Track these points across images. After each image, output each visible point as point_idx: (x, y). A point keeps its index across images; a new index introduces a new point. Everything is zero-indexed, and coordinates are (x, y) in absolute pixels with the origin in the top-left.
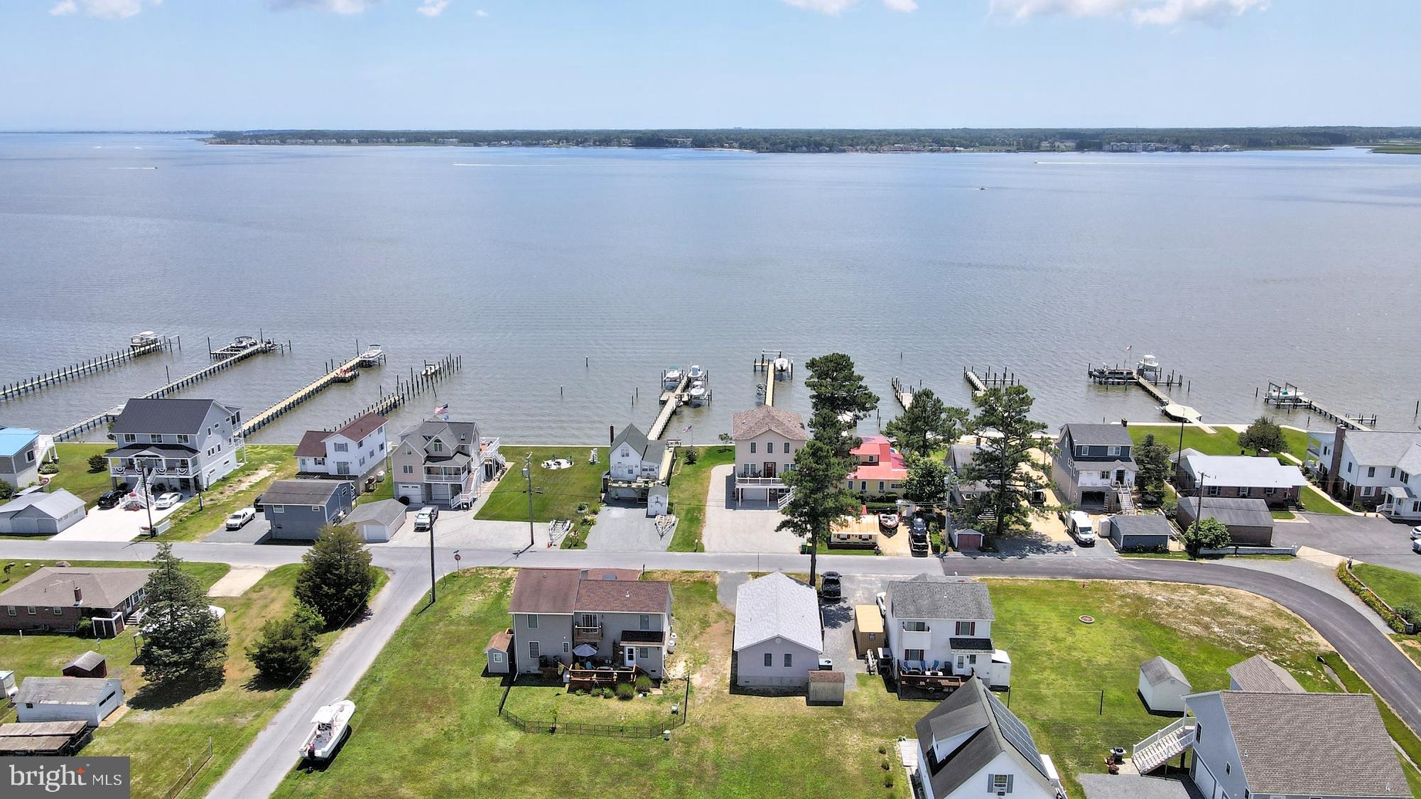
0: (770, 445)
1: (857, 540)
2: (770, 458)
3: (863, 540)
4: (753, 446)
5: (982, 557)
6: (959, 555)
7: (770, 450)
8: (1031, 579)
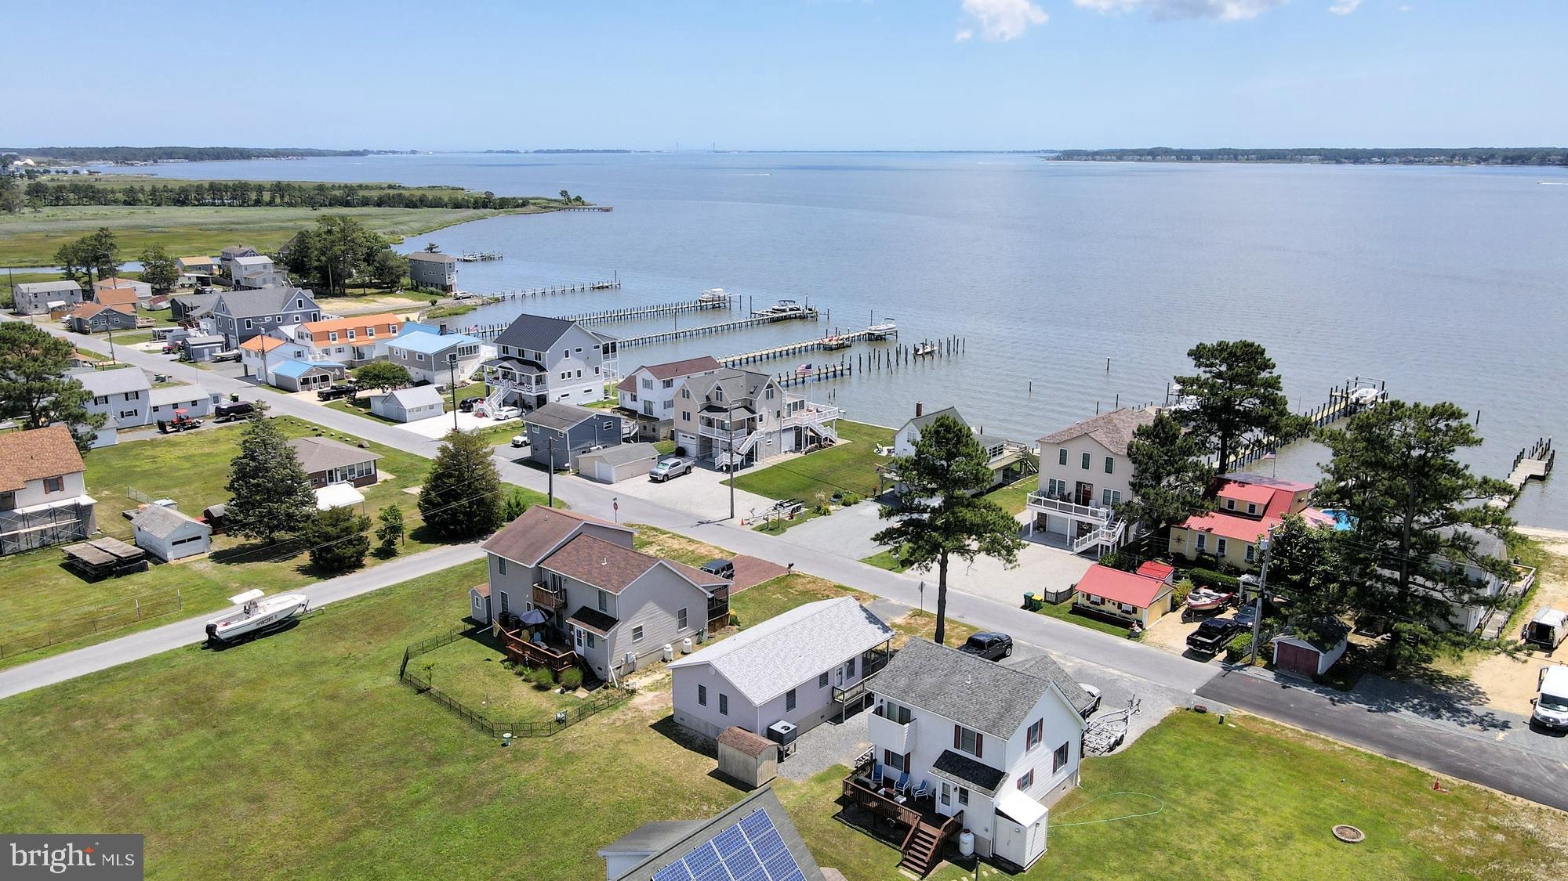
0: (1086, 458)
1: (1114, 610)
2: (1085, 476)
3: (1123, 612)
4: (1063, 454)
5: (1305, 689)
6: (1270, 676)
7: (1085, 465)
8: (1342, 743)
